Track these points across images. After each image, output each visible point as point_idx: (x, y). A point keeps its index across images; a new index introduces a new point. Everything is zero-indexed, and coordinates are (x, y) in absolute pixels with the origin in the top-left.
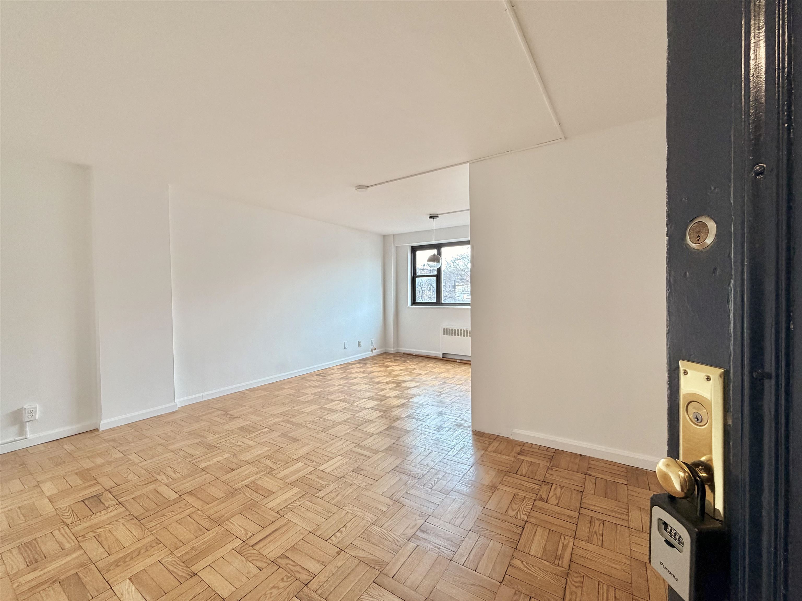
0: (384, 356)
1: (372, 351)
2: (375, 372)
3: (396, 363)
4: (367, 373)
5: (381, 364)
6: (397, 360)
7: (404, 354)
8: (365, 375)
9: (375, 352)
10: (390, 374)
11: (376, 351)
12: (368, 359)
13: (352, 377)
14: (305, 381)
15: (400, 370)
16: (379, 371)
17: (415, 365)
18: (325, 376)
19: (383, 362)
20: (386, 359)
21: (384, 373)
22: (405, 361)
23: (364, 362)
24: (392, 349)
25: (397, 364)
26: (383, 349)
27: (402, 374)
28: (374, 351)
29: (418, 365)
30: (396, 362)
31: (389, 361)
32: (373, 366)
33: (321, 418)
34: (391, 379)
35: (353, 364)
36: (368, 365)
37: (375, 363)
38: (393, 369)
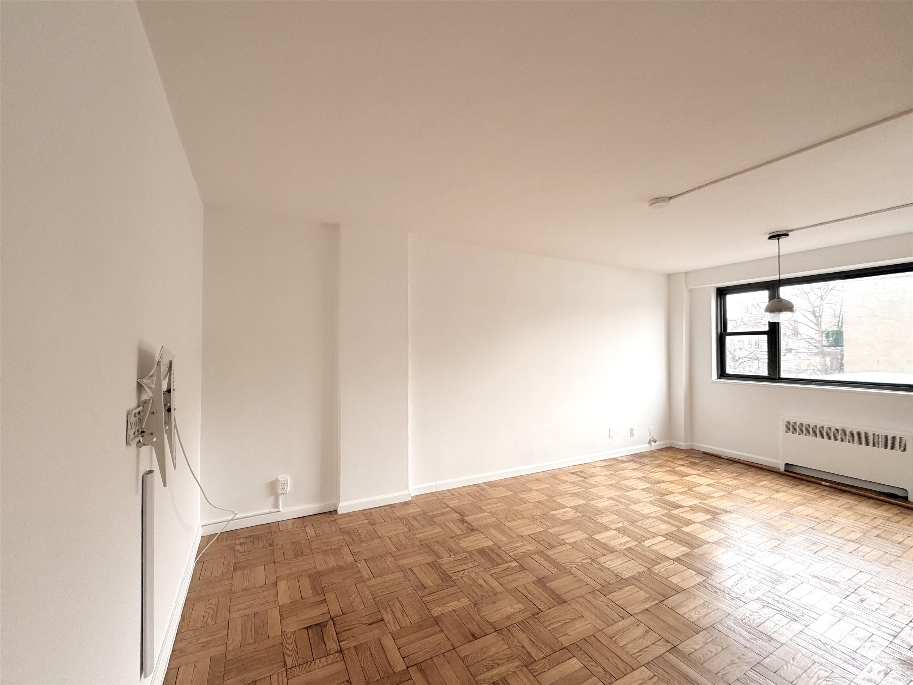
0: (670, 454)
1: (650, 443)
2: (663, 482)
3: (695, 469)
4: (649, 483)
5: (669, 469)
6: (695, 464)
7: (705, 453)
8: (648, 485)
9: (655, 446)
10: (690, 489)
11: (657, 443)
12: (645, 456)
13: (626, 486)
14: (559, 482)
15: (707, 485)
16: (671, 482)
17: (734, 478)
18: (585, 478)
19: (673, 465)
20: (675, 458)
21: (680, 487)
22: (712, 469)
23: (639, 460)
24: (683, 444)
25: (699, 472)
26: (668, 442)
27: (715, 495)
28: (653, 443)
29: (739, 479)
30: (696, 467)
31: (683, 465)
32: (657, 469)
33: (593, 560)
34: (696, 502)
35: (623, 462)
36: (647, 466)
37: (659, 466)
38: (693, 480)
